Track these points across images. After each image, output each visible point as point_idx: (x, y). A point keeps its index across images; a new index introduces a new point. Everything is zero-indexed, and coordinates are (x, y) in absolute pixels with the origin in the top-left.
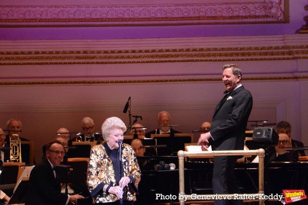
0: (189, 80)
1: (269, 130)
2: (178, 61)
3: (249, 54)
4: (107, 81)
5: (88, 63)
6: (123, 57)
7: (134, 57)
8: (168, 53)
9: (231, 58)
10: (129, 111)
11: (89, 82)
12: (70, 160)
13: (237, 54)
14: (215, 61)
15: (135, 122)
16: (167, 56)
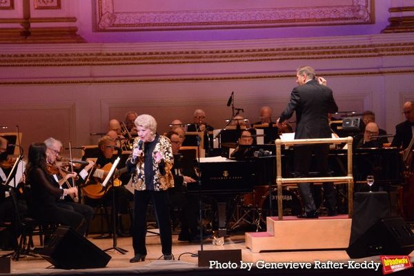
0: (286, 76)
1: (357, 120)
2: (276, 59)
3: (339, 52)
4: (213, 78)
5: (196, 62)
6: (226, 57)
7: (236, 56)
8: (266, 52)
9: (323, 56)
10: (233, 105)
11: (197, 79)
13: (328, 53)
14: (309, 58)
15: (237, 114)
16: (266, 55)
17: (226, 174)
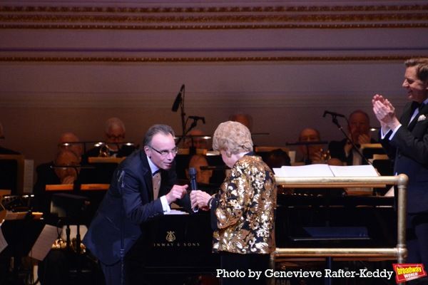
4: (146, 58)
10: (182, 109)
12: (85, 187)
14: (324, 27)
17: (171, 237)
